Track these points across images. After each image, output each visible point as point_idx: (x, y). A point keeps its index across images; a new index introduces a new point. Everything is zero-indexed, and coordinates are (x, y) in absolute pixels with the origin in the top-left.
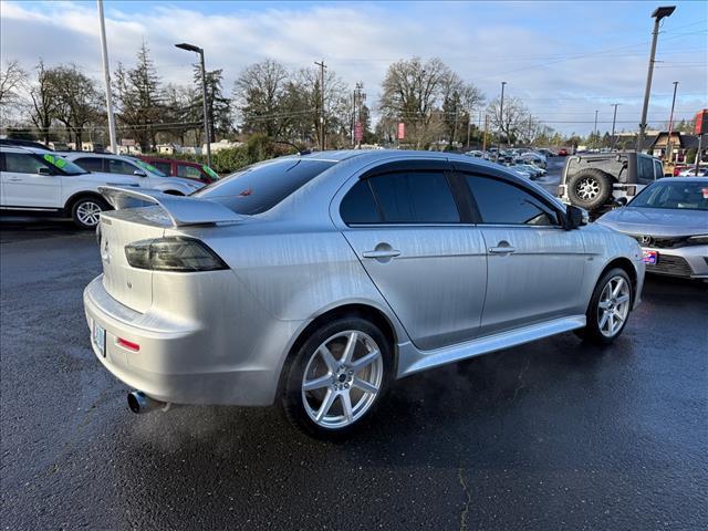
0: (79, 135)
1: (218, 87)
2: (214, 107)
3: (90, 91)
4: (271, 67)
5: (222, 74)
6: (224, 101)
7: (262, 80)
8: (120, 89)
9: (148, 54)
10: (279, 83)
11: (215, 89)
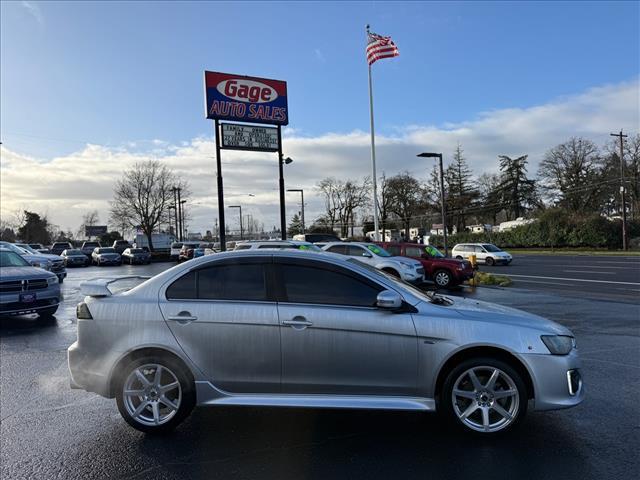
0: (408, 223)
1: (523, 170)
2: (519, 188)
3: (418, 189)
4: (577, 145)
5: (527, 159)
6: (528, 182)
7: (568, 159)
8: (435, 186)
9: (462, 154)
10: (586, 158)
11: (520, 173)
